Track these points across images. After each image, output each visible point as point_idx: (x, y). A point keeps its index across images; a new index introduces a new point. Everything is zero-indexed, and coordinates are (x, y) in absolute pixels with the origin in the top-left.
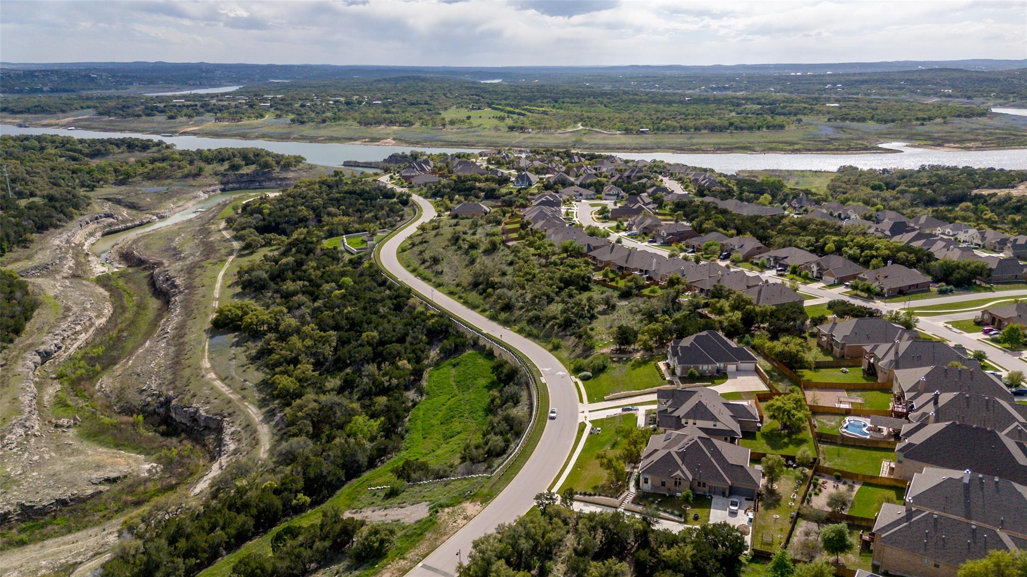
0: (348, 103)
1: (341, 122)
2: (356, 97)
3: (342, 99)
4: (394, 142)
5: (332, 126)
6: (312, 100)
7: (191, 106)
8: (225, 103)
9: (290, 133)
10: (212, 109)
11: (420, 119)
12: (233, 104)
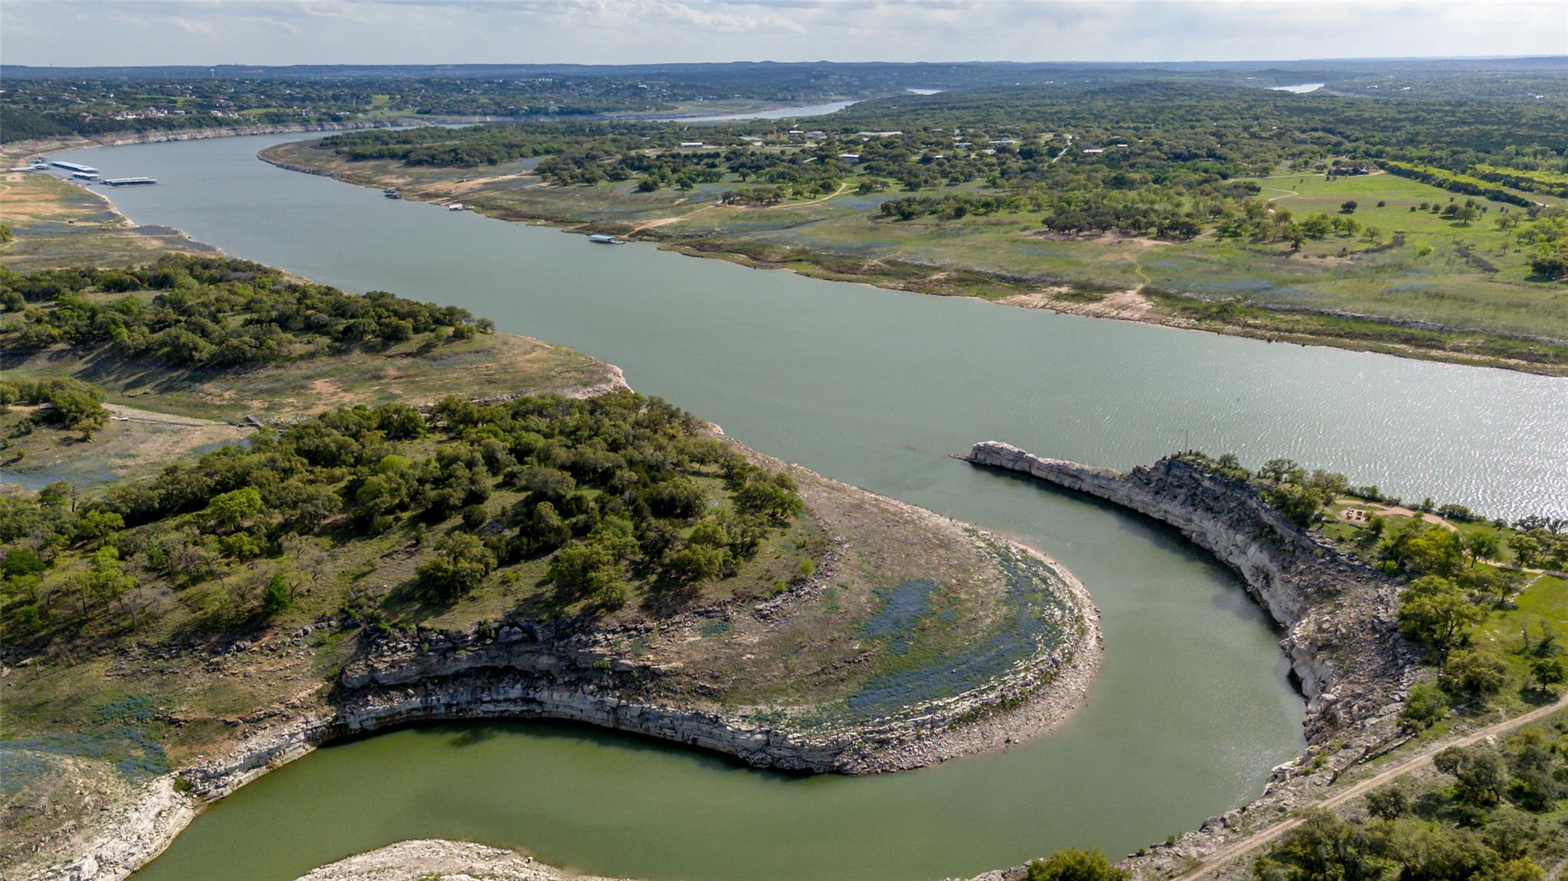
0: (1026, 154)
1: (1002, 214)
2: (1049, 136)
3: (1015, 143)
4: (1147, 305)
5: (977, 230)
6: (950, 147)
7: (709, 156)
8: (776, 150)
9: (865, 251)
10: (743, 165)
11: (1216, 212)
12: (791, 150)
